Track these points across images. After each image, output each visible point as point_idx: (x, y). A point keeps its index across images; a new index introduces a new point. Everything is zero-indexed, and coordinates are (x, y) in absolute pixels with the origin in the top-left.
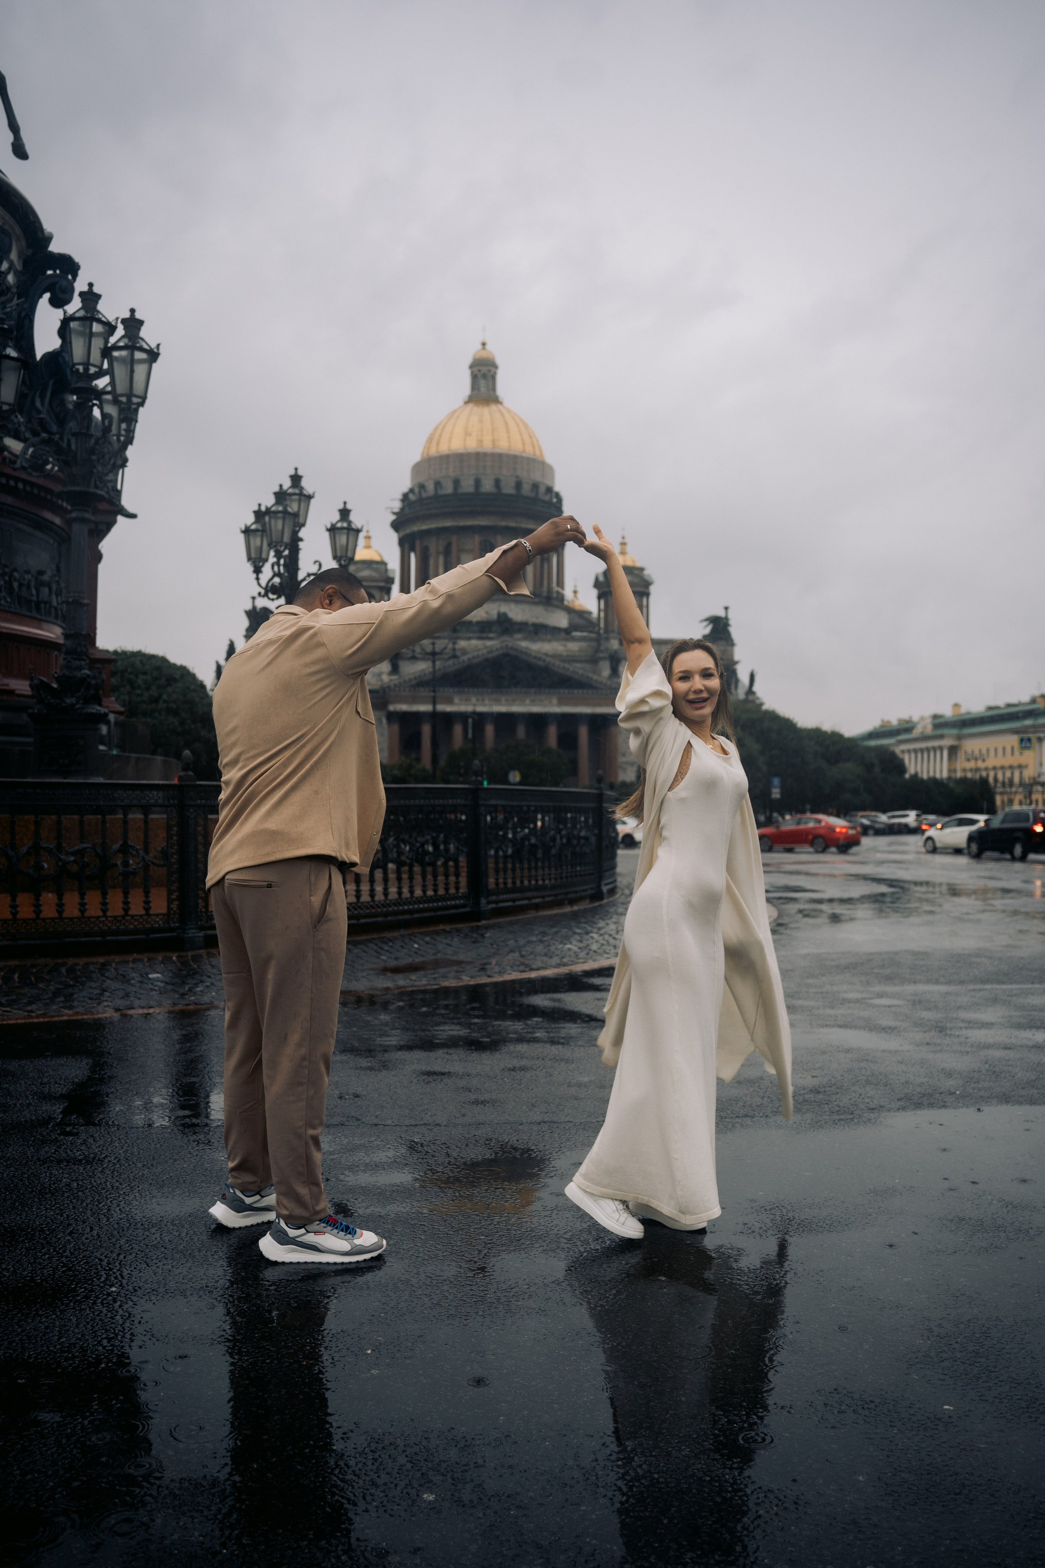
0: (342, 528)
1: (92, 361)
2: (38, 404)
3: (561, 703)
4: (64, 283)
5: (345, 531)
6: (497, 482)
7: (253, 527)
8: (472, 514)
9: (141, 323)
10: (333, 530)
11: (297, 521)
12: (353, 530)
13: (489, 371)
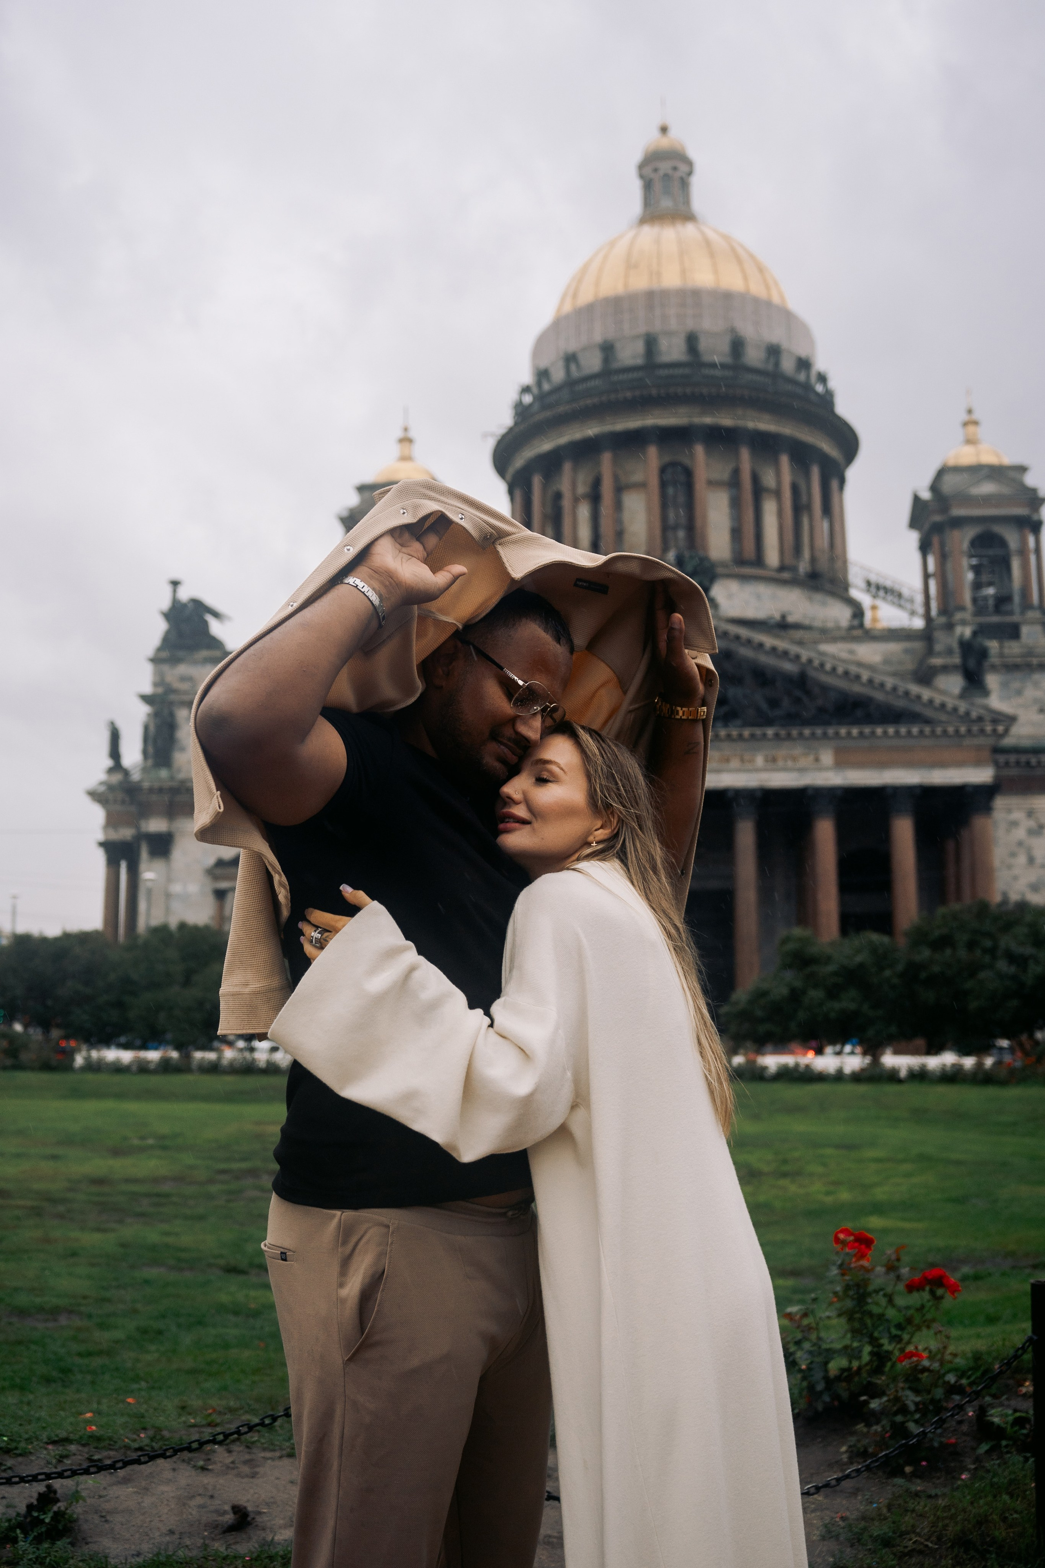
6: (691, 341)
8: (640, 405)
13: (675, 169)
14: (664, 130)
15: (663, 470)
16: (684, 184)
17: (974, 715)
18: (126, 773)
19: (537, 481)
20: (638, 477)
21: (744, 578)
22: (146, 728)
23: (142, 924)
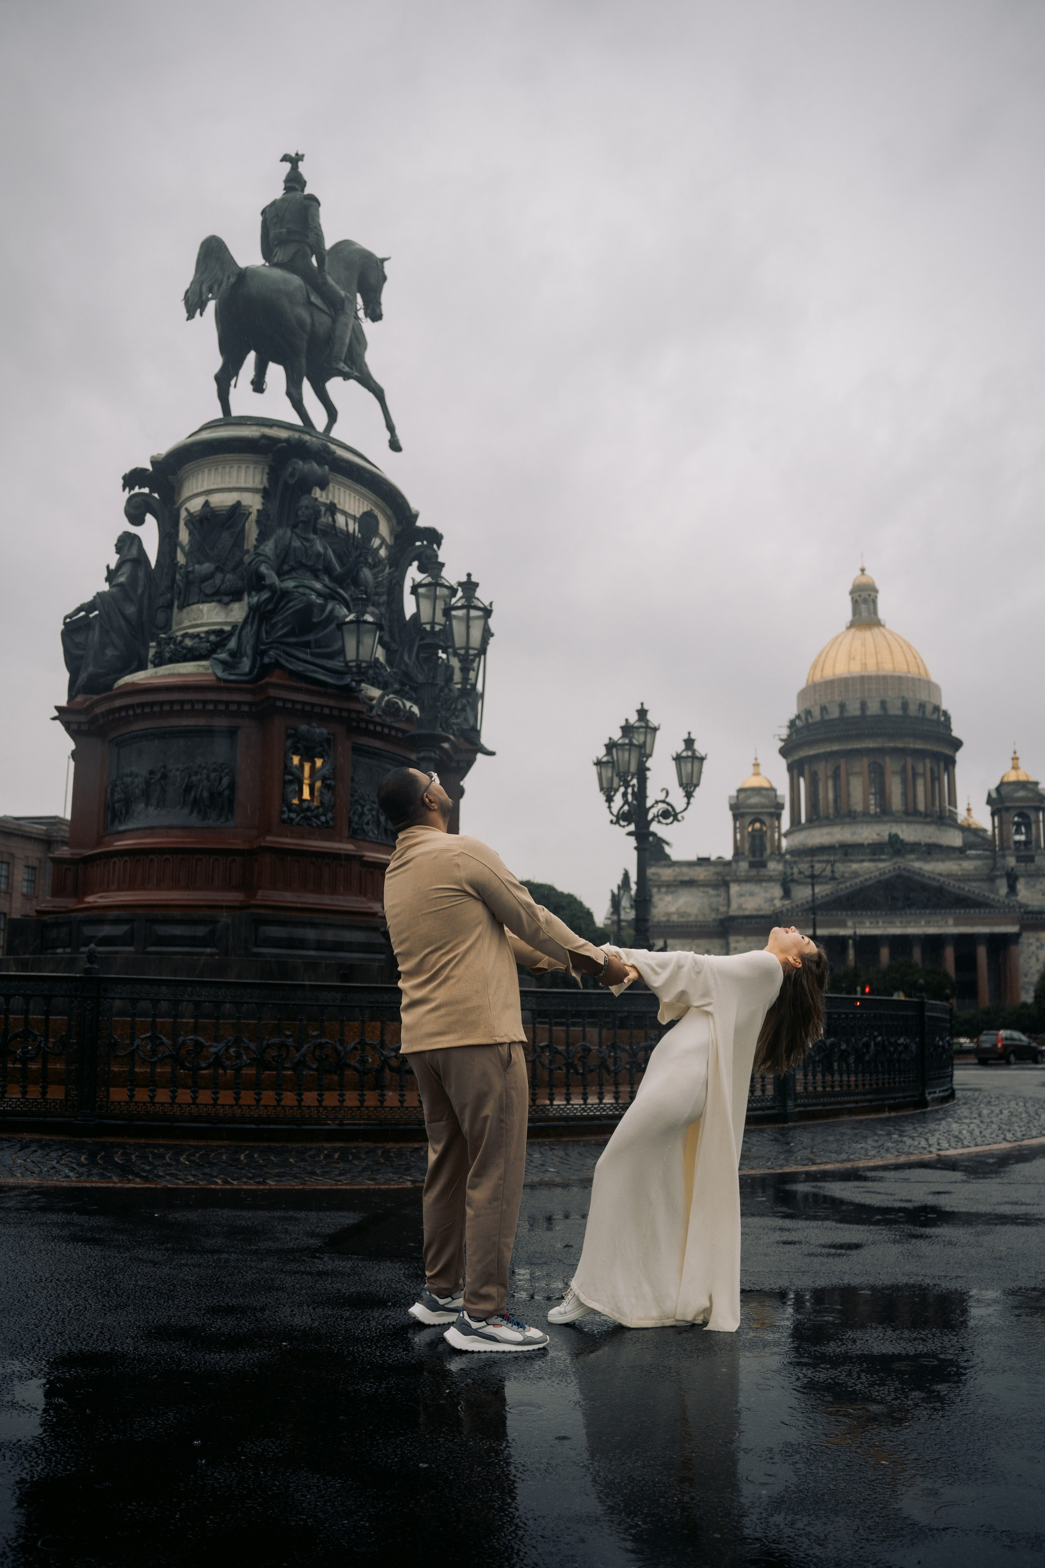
0: (688, 757)
1: (436, 621)
2: (406, 658)
3: (956, 924)
4: (429, 552)
5: (690, 760)
6: (883, 704)
7: (605, 759)
8: (860, 737)
9: (476, 585)
10: (678, 759)
11: (644, 752)
12: (697, 758)
13: (870, 595)
14: (863, 571)
15: (870, 768)
16: (874, 604)
17: (1011, 904)
20: (858, 769)
21: (909, 823)
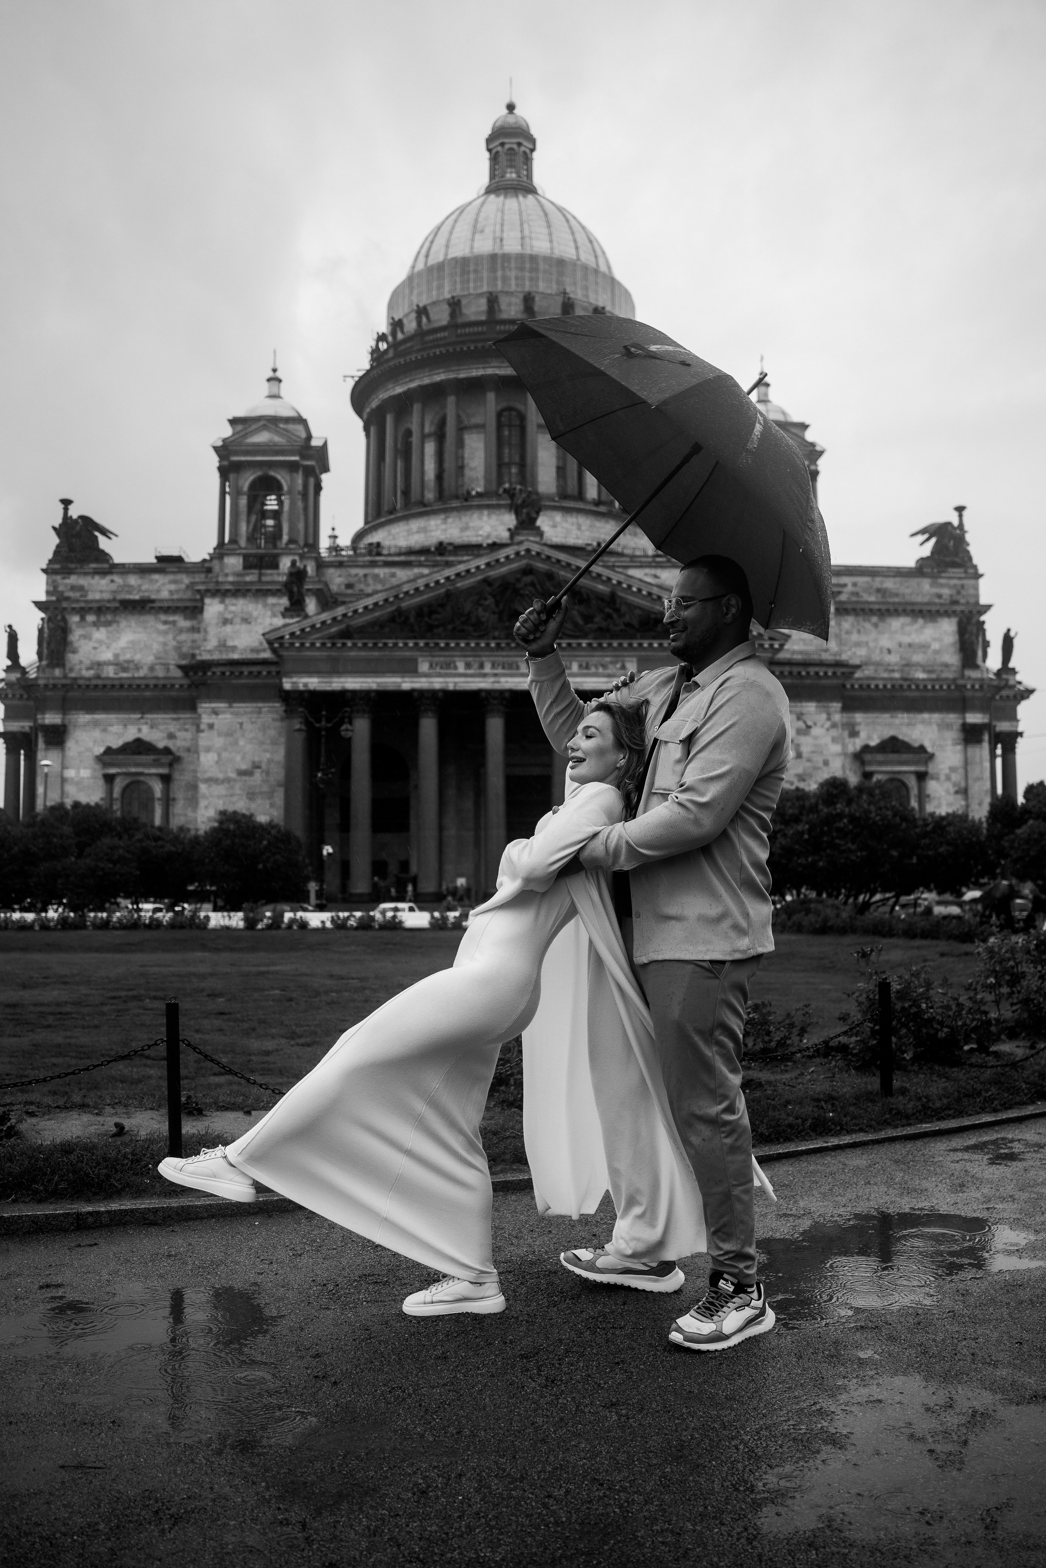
8: (479, 356)
13: (520, 145)
14: (511, 107)
15: (499, 415)
16: (527, 160)
18: (23, 671)
19: (389, 419)
20: (477, 420)
21: (567, 511)
22: (41, 631)
23: (40, 806)
